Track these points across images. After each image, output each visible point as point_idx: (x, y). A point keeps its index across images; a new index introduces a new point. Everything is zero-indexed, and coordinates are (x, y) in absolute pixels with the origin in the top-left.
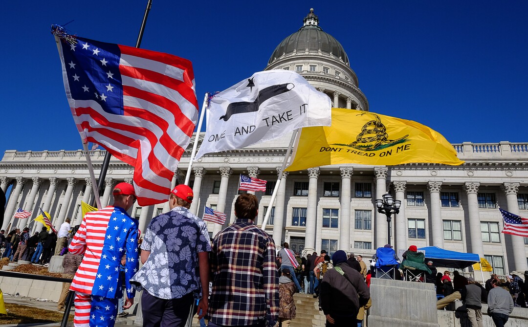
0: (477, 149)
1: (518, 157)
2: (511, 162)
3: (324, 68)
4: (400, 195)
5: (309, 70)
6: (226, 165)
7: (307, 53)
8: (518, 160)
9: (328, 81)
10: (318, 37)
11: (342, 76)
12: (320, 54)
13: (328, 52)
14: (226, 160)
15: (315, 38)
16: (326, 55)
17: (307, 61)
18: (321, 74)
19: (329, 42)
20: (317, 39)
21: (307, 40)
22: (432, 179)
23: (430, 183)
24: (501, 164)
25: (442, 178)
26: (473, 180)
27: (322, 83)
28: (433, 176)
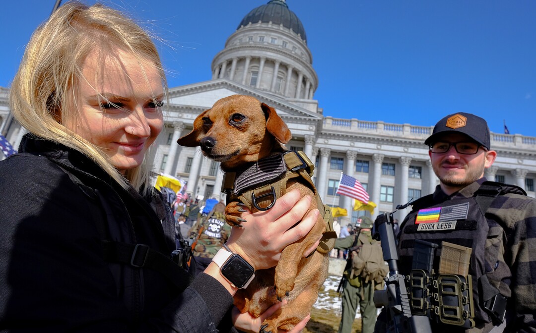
0: (387, 127)
1: (414, 137)
2: (408, 141)
3: (284, 42)
4: (325, 160)
5: (270, 42)
6: (180, 120)
7: (270, 26)
8: (413, 139)
9: (285, 54)
10: (282, 12)
11: (298, 52)
12: (281, 29)
13: (289, 28)
14: (180, 115)
15: (278, 13)
16: (287, 31)
17: (269, 33)
18: (279, 47)
19: (291, 19)
20: (280, 15)
21: (271, 14)
22: (351, 149)
23: (348, 152)
24: (401, 141)
25: (358, 149)
26: (380, 152)
27: (279, 56)
28: (351, 146)
